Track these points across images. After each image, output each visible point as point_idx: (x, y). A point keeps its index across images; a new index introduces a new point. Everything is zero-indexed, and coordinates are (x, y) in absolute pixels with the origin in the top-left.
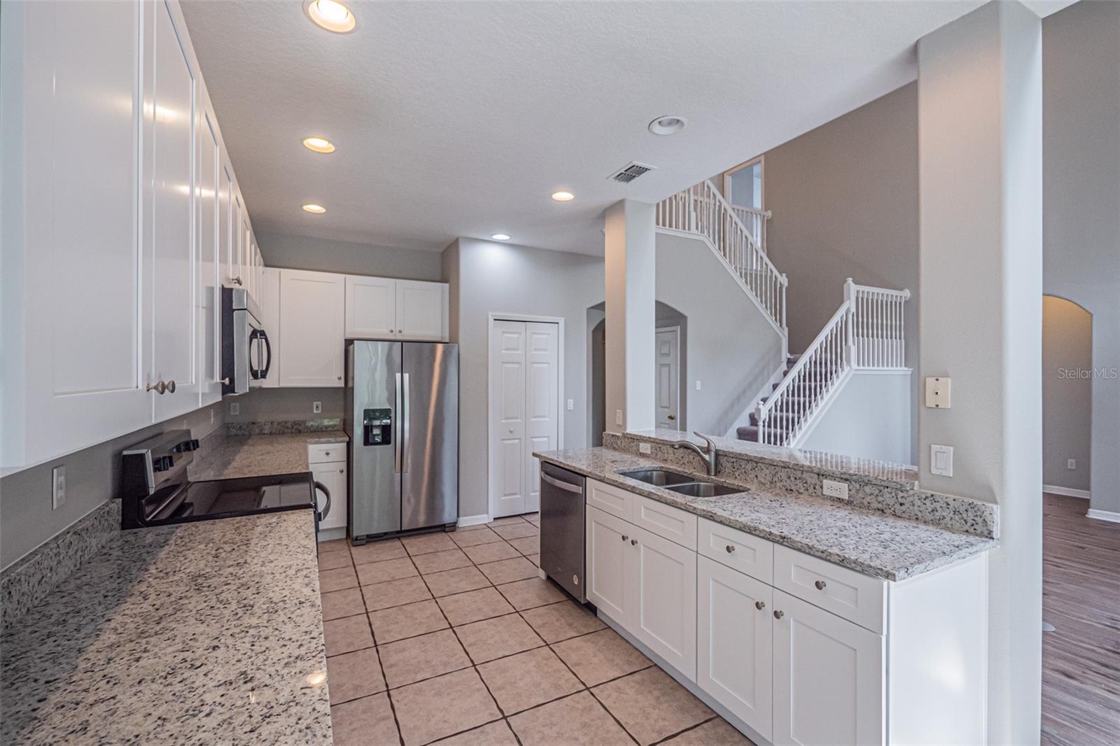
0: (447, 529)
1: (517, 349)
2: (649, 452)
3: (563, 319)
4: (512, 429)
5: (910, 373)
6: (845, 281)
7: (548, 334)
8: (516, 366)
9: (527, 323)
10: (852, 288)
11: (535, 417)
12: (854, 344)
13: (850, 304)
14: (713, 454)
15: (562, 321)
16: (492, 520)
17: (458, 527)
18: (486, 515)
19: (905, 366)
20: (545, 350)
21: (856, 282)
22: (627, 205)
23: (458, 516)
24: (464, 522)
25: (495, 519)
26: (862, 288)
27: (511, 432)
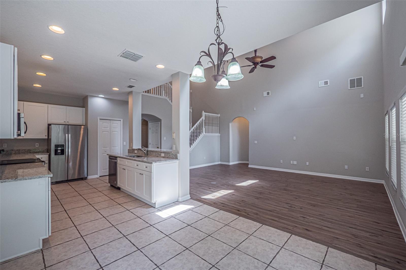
0: (83, 179)
1: (107, 128)
2: (136, 152)
3: (122, 119)
4: (106, 151)
5: (220, 135)
6: (202, 112)
7: (117, 124)
8: (107, 132)
9: (111, 121)
10: (204, 113)
11: (113, 147)
12: (204, 128)
13: (203, 118)
14: (146, 151)
15: (122, 120)
16: (99, 177)
17: (87, 179)
18: (97, 175)
19: (219, 133)
20: (117, 128)
21: (205, 112)
22: (133, 93)
23: (87, 176)
24: (89, 177)
25: (100, 176)
26: (207, 114)
27: (105, 151)
